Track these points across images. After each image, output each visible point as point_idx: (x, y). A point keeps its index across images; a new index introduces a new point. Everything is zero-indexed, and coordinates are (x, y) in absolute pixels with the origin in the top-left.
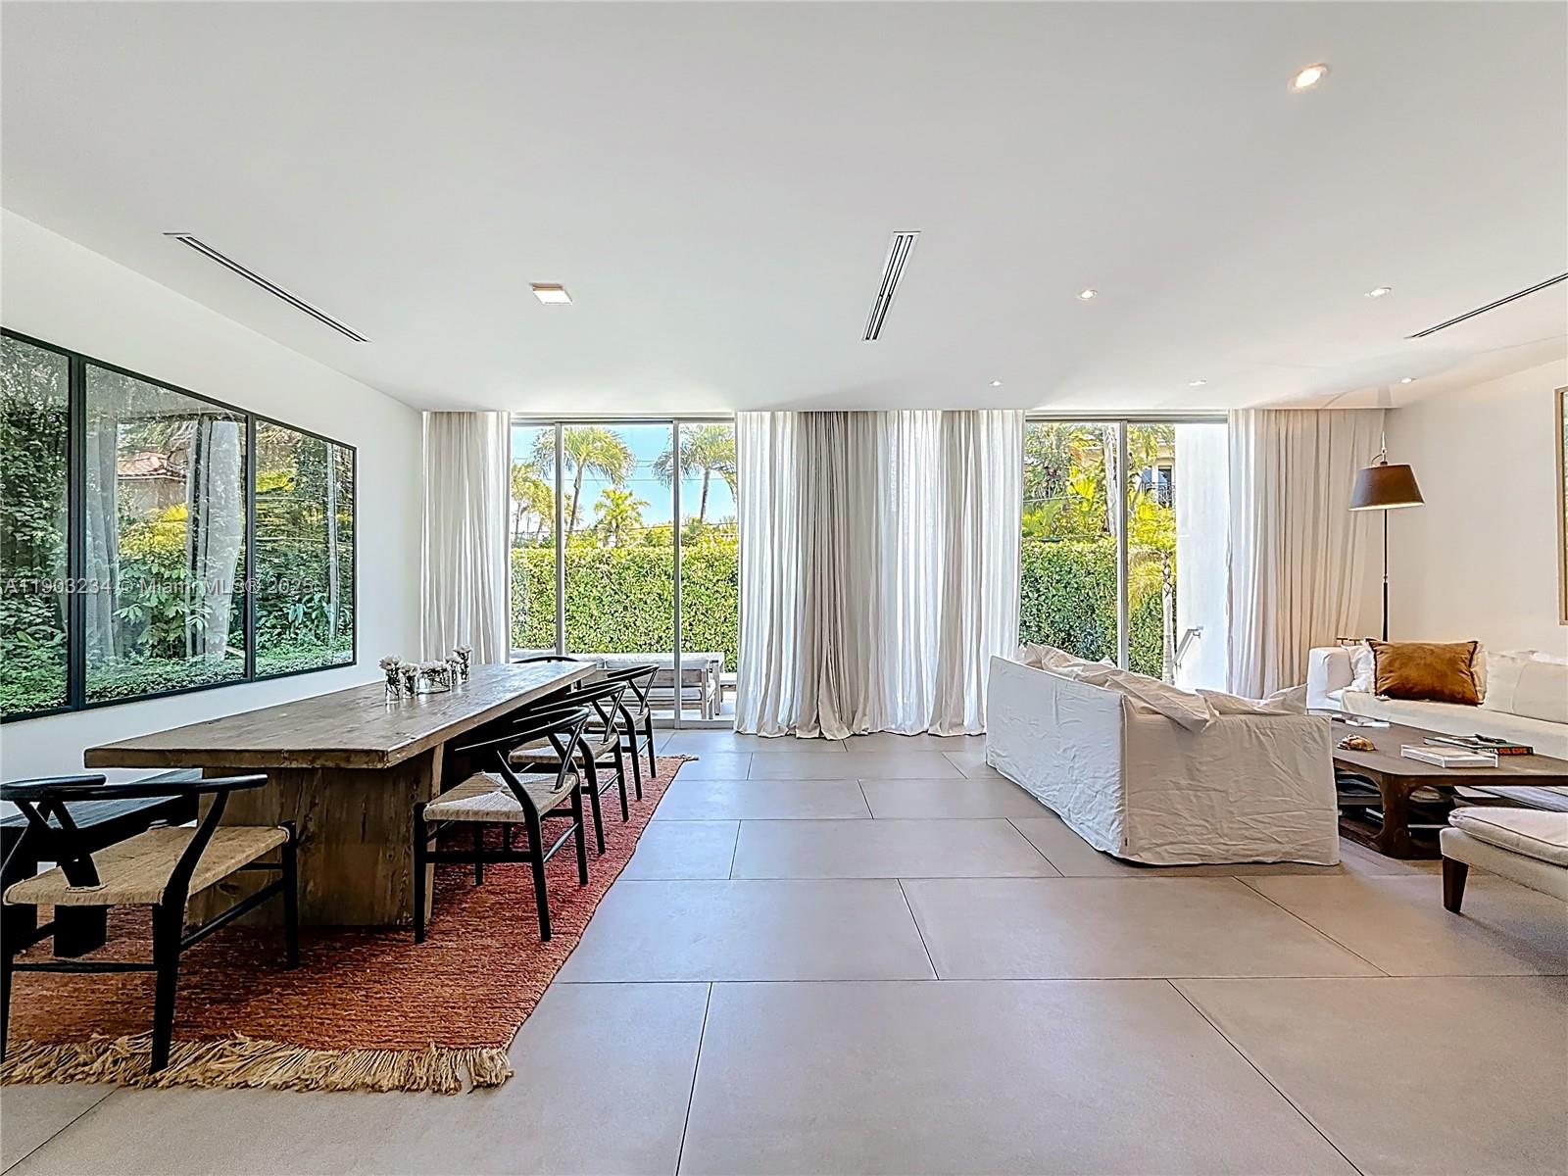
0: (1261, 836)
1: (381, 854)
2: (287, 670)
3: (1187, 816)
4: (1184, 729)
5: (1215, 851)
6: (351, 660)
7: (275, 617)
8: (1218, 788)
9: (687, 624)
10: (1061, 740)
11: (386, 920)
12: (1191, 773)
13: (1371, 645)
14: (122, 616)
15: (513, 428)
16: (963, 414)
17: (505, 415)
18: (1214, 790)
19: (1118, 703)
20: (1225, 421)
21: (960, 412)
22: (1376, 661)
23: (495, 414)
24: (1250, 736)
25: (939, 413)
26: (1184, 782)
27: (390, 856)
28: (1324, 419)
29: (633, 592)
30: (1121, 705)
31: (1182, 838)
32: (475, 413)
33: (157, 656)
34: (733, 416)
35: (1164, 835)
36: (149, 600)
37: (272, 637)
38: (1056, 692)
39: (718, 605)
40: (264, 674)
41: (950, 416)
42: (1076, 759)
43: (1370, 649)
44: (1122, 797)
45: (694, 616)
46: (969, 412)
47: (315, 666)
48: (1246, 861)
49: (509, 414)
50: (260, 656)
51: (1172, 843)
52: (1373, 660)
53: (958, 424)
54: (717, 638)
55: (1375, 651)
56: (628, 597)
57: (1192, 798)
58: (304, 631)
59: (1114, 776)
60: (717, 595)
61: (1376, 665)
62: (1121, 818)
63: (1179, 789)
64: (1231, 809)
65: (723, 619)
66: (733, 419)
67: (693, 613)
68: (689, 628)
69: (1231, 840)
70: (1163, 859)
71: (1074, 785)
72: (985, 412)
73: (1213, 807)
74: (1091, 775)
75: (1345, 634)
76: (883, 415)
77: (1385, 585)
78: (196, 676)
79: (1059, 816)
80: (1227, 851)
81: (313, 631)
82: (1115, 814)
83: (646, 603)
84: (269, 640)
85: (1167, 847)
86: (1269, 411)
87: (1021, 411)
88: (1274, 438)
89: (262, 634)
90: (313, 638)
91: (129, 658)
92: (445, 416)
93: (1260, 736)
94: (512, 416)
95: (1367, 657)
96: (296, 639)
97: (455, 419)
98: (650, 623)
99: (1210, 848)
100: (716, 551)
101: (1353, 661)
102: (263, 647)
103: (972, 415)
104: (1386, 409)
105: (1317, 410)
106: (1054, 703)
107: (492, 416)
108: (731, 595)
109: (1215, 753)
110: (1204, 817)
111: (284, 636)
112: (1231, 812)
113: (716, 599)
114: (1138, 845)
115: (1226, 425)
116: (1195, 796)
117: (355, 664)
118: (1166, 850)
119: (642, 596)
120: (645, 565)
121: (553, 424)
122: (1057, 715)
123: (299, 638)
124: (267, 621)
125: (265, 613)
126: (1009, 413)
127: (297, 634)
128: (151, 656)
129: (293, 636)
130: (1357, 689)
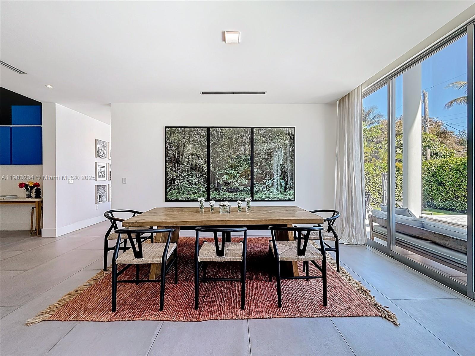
2: (265, 200)
6: (293, 199)
7: (261, 184)
14: (218, 182)
33: (226, 192)
36: (224, 179)
37: (260, 189)
40: (257, 200)
47: (277, 200)
50: (255, 194)
58: (272, 188)
78: (236, 197)
81: (276, 189)
84: (259, 190)
89: (256, 189)
90: (276, 191)
91: (220, 191)
96: (269, 191)
102: (257, 192)
111: (264, 190)
117: (295, 201)
123: (270, 190)
124: (258, 185)
125: (257, 183)
127: (269, 189)
128: (225, 192)
129: (268, 190)
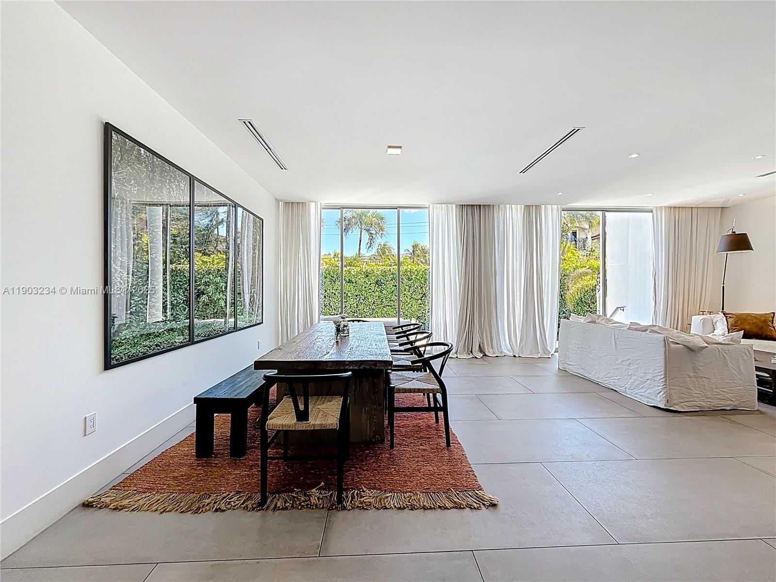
0: (724, 398)
1: (363, 409)
2: (245, 326)
3: (693, 389)
4: (691, 350)
5: (705, 404)
6: (261, 322)
8: (706, 377)
9: (355, 304)
10: (619, 357)
11: (368, 439)
12: (695, 370)
13: (724, 314)
15: (322, 210)
16: (534, 207)
17: (319, 204)
18: (705, 378)
19: (663, 339)
20: (652, 212)
21: (532, 206)
22: (727, 321)
23: (314, 203)
24: (719, 353)
25: (523, 206)
26: (692, 375)
27: (368, 410)
28: (695, 211)
29: (329, 289)
30: (664, 340)
31: (691, 399)
32: (305, 203)
34: (428, 206)
35: (683, 398)
38: (615, 335)
39: (370, 295)
40: (239, 328)
41: (528, 207)
42: (631, 365)
43: (723, 316)
44: (665, 381)
45: (359, 301)
46: (537, 206)
47: (252, 324)
48: (718, 409)
49: (321, 204)
51: (687, 401)
52: (726, 321)
53: (532, 211)
54: (370, 311)
55: (726, 317)
56: (326, 291)
57: (696, 382)
59: (661, 372)
60: (370, 291)
61: (727, 323)
62: (665, 391)
63: (690, 377)
64: (712, 386)
65: (373, 302)
66: (427, 208)
67: (358, 299)
68: (356, 306)
69: (712, 400)
70: (684, 408)
71: (630, 377)
72: (544, 206)
73: (704, 385)
74: (643, 372)
75: (703, 309)
76: (497, 207)
77: (723, 287)
79: (616, 391)
80: (710, 404)
82: (661, 389)
83: (335, 294)
85: (685, 403)
86: (671, 207)
87: (560, 206)
88: (673, 219)
92: (290, 204)
93: (724, 354)
94: (322, 205)
95: (722, 319)
97: (295, 206)
98: (337, 304)
99: (703, 404)
100: (369, 269)
101: (714, 321)
103: (538, 207)
104: (722, 207)
105: (692, 207)
106: (613, 340)
107: (313, 205)
108: (377, 290)
109: (705, 361)
110: (700, 390)
112: (712, 388)
113: (370, 292)
114: (673, 403)
115: (651, 214)
116: (697, 381)
118: (685, 405)
119: (333, 291)
120: (335, 276)
121: (340, 209)
122: (616, 345)
126: (555, 207)
130: (717, 334)
